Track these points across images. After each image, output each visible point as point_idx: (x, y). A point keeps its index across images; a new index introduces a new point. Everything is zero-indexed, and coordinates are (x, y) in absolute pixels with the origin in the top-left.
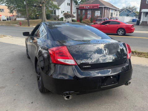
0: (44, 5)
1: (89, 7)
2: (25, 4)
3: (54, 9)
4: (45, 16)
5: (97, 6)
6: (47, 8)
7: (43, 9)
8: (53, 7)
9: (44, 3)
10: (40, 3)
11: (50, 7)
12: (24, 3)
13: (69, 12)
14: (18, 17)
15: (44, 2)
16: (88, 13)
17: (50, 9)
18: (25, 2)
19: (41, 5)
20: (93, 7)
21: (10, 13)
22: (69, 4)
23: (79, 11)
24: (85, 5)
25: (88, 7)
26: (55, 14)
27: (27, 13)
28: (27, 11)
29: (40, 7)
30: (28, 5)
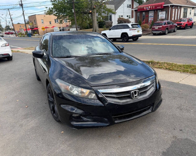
0: (95, 11)
1: (150, 8)
2: (73, 12)
3: (108, 14)
5: (161, 5)
6: (100, 14)
7: (94, 16)
8: (106, 12)
9: (94, 8)
11: (103, 12)
12: (72, 11)
13: (130, 16)
15: (95, 7)
16: (149, 16)
18: (73, 10)
19: (91, 12)
20: (156, 7)
22: (130, 5)
24: (146, 5)
25: (149, 7)
26: (111, 21)
27: (76, 22)
28: (75, 20)
30: (77, 12)
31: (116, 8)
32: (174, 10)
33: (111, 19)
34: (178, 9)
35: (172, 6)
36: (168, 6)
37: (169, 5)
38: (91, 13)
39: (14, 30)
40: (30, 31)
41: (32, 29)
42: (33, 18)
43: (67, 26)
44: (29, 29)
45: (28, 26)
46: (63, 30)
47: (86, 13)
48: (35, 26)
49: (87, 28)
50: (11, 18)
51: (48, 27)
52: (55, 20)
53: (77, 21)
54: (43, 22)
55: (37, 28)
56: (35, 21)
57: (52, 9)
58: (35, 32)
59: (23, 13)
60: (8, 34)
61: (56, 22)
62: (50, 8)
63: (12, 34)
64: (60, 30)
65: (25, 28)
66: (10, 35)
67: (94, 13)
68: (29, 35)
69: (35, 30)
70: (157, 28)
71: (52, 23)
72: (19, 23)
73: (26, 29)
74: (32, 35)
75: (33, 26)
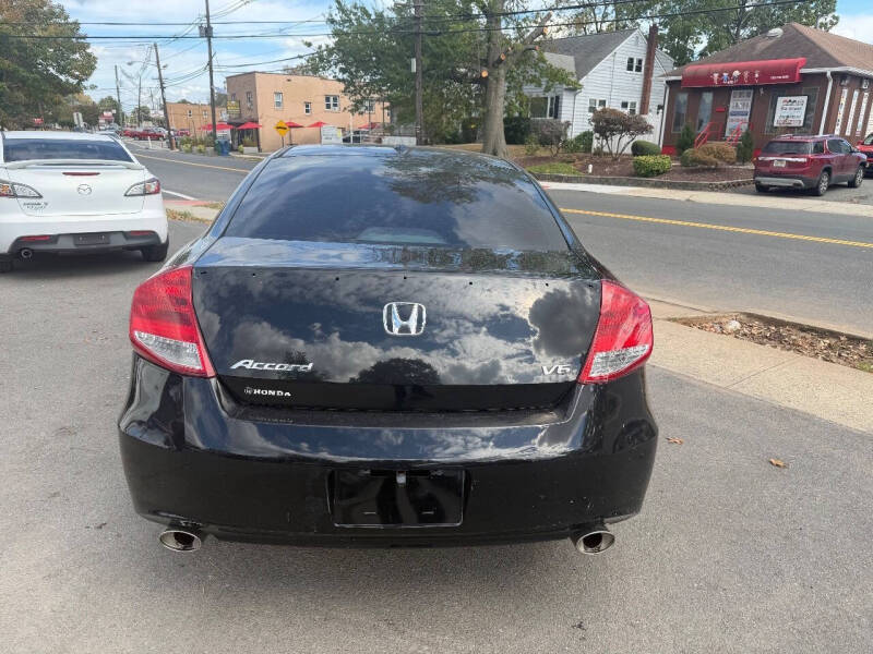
0: (502, 72)
1: (741, 77)
2: (414, 69)
3: (547, 91)
4: (497, 127)
5: (792, 70)
7: (496, 91)
8: (544, 81)
9: (500, 61)
10: (485, 63)
11: (532, 82)
12: (409, 66)
13: (634, 104)
14: (389, 130)
15: (503, 58)
16: (731, 110)
17: (530, 90)
18: (414, 61)
19: (485, 74)
20: (766, 73)
22: (640, 61)
23: (683, 97)
24: (722, 65)
25: (736, 73)
26: (556, 117)
27: (420, 113)
28: (419, 105)
29: (482, 82)
30: (425, 73)
31: (583, 68)
32: (846, 91)
33: (556, 112)
34: (862, 91)
35: (840, 77)
36: (825, 73)
37: (828, 71)
38: (487, 78)
39: (164, 123)
40: (224, 134)
41: (234, 125)
42: (243, 84)
43: (373, 126)
44: (222, 127)
45: (223, 116)
46: (357, 140)
47: (461, 79)
48: (246, 115)
49: (454, 140)
50: (160, 79)
51: (297, 122)
52: (328, 99)
54: (278, 104)
55: (254, 125)
56: (251, 95)
57: (330, 51)
58: (247, 139)
59: (210, 64)
60: (142, 136)
61: (328, 106)
62: (320, 47)
63: (156, 137)
64: (346, 140)
65: (211, 122)
66: (149, 143)
67: (497, 79)
68: (222, 149)
69: (245, 132)
70: (779, 162)
71: (313, 107)
72: (184, 102)
73: (214, 126)
74: (232, 149)
75: (240, 115)
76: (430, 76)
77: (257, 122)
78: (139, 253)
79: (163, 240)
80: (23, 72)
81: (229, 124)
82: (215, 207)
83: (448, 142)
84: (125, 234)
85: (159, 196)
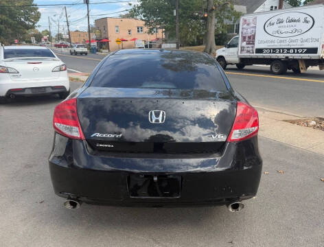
0: (214, 14)
2: (175, 14)
3: (234, 22)
4: (212, 38)
6: (221, 21)
7: (211, 22)
8: (233, 18)
9: (213, 10)
10: (206, 10)
11: (227, 18)
12: (173, 13)
14: (165, 41)
15: (214, 8)
17: (226, 22)
18: (175, 11)
19: (206, 15)
21: (149, 33)
22: (276, 7)
27: (177, 33)
29: (205, 18)
30: (180, 16)
33: (238, 31)
38: (207, 17)
39: (69, 40)
40: (94, 44)
41: (98, 40)
42: (102, 23)
43: (158, 39)
44: (93, 41)
45: (93, 36)
46: (151, 46)
47: (196, 18)
48: (103, 36)
49: (193, 44)
50: (67, 21)
51: (125, 39)
52: (138, 28)
53: (180, 32)
54: (117, 31)
55: (106, 40)
56: (105, 28)
57: (139, 8)
58: (104, 46)
59: (88, 15)
60: (59, 46)
61: (138, 31)
62: (135, 6)
63: (66, 46)
64: (146, 46)
65: (88, 39)
66: (63, 49)
67: (211, 17)
68: (93, 51)
69: (103, 43)
71: (132, 32)
72: (77, 31)
73: (90, 41)
74: (97, 51)
75: (101, 36)
76: (182, 17)
77: (107, 39)
78: (58, 95)
79: (68, 90)
80: (10, 21)
81: (97, 40)
82: (86, 75)
83: (190, 45)
84: (52, 88)
85: (66, 71)
